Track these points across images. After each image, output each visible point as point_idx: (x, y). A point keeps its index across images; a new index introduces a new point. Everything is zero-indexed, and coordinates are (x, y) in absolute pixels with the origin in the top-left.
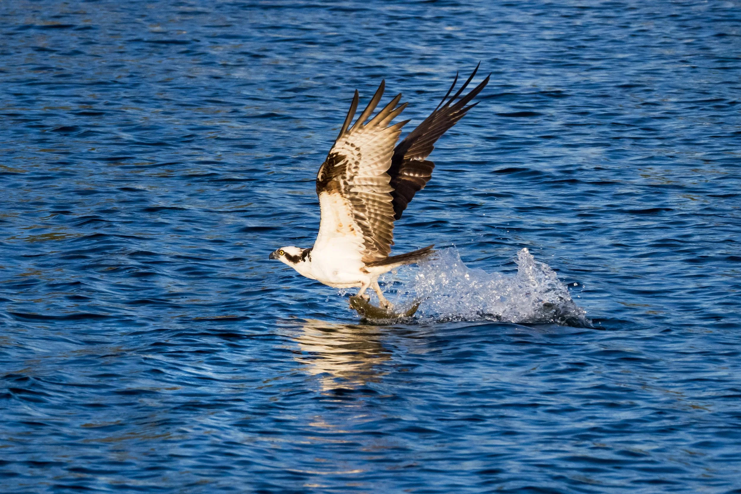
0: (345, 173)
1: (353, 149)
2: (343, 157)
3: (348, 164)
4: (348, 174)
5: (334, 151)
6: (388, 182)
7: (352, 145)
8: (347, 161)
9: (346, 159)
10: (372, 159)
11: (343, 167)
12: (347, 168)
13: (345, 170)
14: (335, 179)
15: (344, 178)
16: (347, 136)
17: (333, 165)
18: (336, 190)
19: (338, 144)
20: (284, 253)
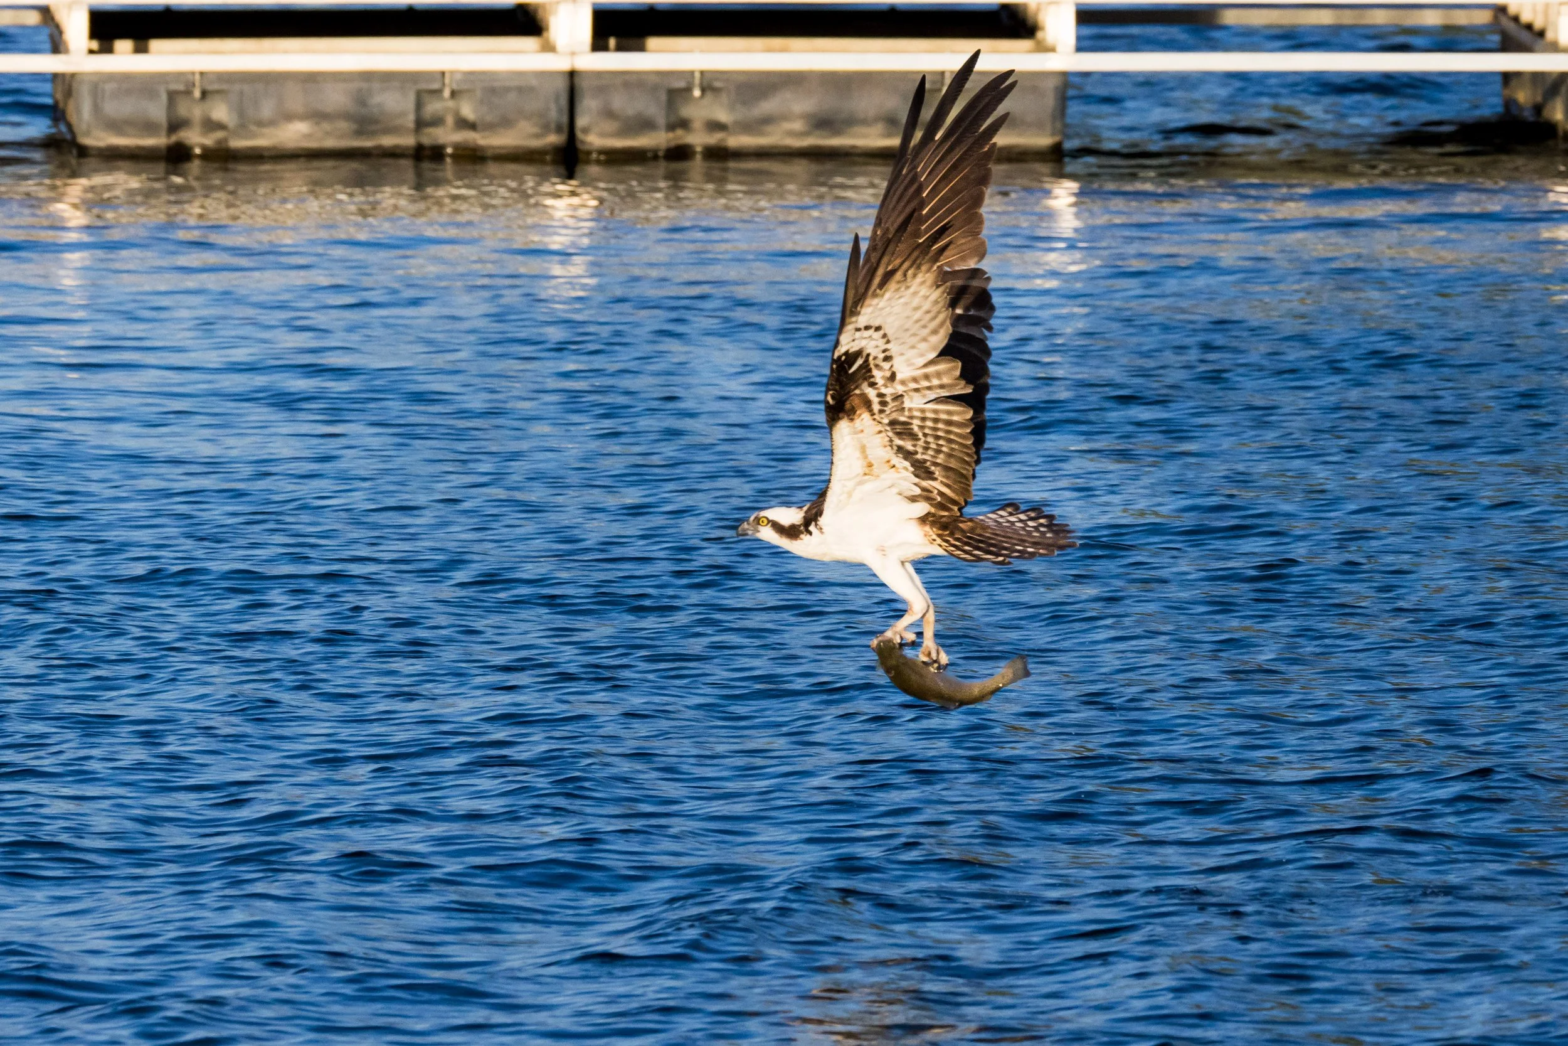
0: (873, 377)
1: (871, 332)
2: (858, 353)
3: (871, 358)
4: (878, 376)
5: (842, 349)
6: (958, 373)
7: (867, 328)
8: (868, 355)
9: (864, 354)
10: (914, 335)
11: (866, 366)
12: (872, 366)
13: (870, 370)
14: (857, 392)
15: (873, 385)
16: (854, 319)
17: (846, 372)
18: (864, 409)
19: (845, 338)
20: (769, 521)
